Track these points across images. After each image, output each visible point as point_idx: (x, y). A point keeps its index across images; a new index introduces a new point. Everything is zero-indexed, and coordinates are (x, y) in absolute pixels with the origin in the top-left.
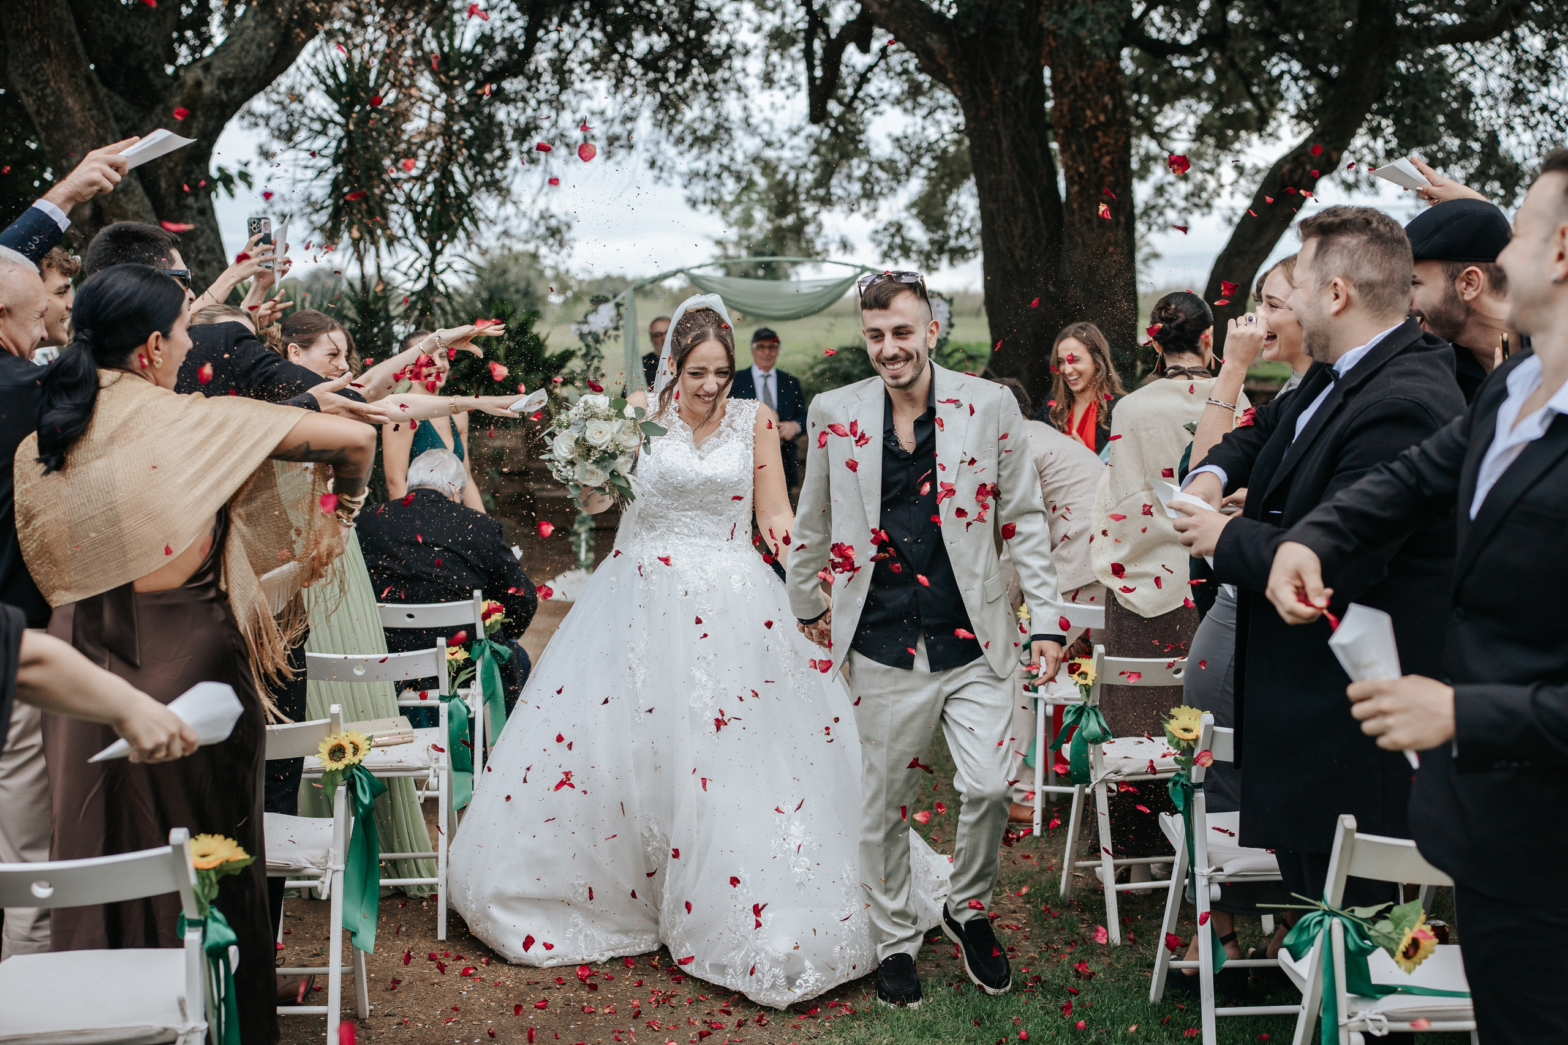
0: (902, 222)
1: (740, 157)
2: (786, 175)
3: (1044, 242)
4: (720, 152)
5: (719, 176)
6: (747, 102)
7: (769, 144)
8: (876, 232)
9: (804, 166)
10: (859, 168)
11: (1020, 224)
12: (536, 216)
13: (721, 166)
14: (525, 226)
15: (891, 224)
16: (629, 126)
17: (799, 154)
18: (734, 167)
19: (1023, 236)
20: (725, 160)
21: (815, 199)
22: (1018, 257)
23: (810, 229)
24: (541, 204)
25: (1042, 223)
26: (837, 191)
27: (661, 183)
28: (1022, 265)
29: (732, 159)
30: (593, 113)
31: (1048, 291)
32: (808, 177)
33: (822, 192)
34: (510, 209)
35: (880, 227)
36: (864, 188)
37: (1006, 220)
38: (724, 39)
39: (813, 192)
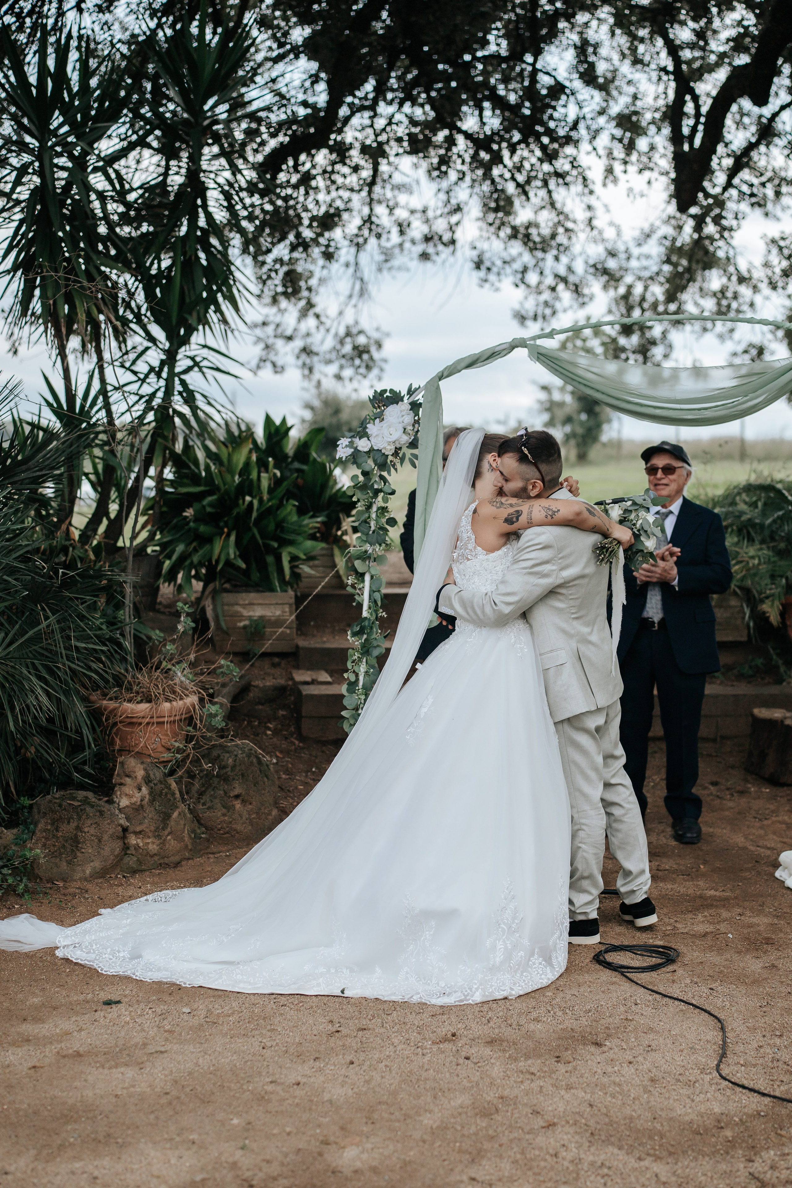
0: (766, 343)
1: (579, 267)
4: (557, 258)
6: (592, 200)
7: (612, 254)
8: (735, 354)
12: (342, 331)
13: (557, 276)
14: (330, 342)
15: (751, 345)
16: (454, 219)
23: (657, 352)
24: (349, 318)
27: (487, 286)
30: (413, 212)
34: (311, 322)
35: (740, 348)
36: (719, 304)
38: (572, 112)
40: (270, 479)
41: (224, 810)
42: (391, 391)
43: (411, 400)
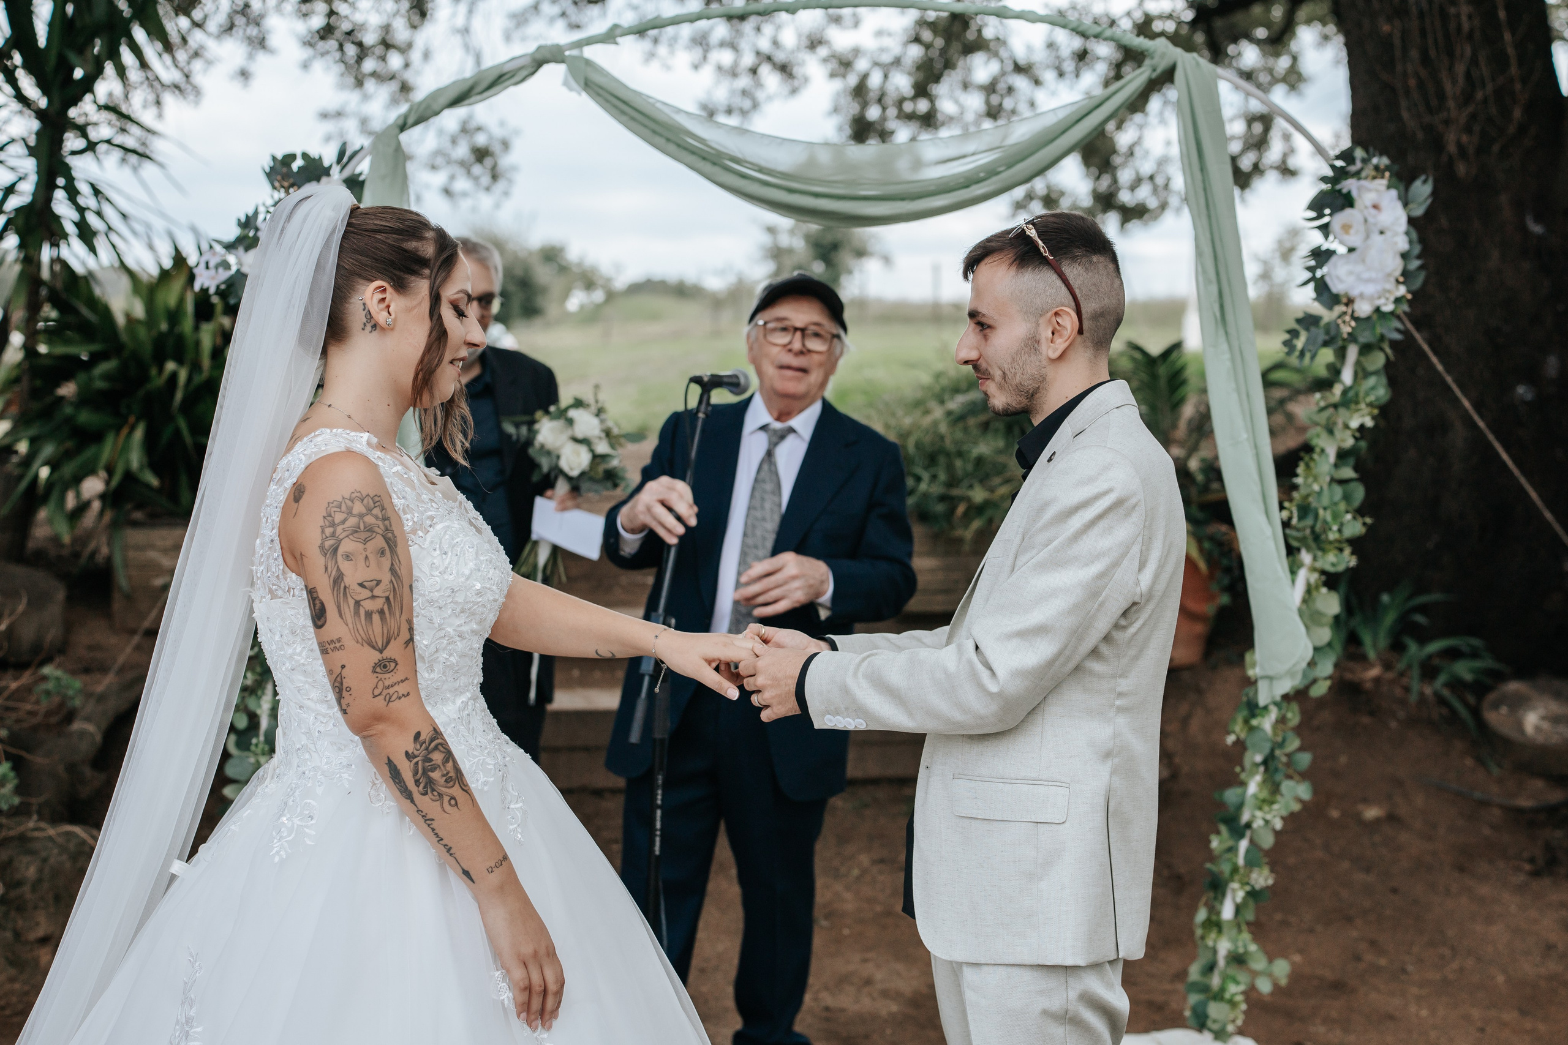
2: (865, 77)
3: (1517, 113)
5: (754, 71)
9: (897, 62)
10: (982, 68)
11: (1460, 69)
17: (887, 42)
18: (780, 57)
19: (1467, 98)
20: (764, 45)
21: (911, 117)
22: (1452, 148)
25: (1514, 70)
26: (946, 106)
28: (1461, 169)
29: (776, 43)
31: (1524, 229)
32: (902, 83)
33: (923, 106)
37: (1425, 60)
39: (908, 107)
40: (214, 335)
41: (12, 972)
42: (305, 156)
43: (347, 173)
